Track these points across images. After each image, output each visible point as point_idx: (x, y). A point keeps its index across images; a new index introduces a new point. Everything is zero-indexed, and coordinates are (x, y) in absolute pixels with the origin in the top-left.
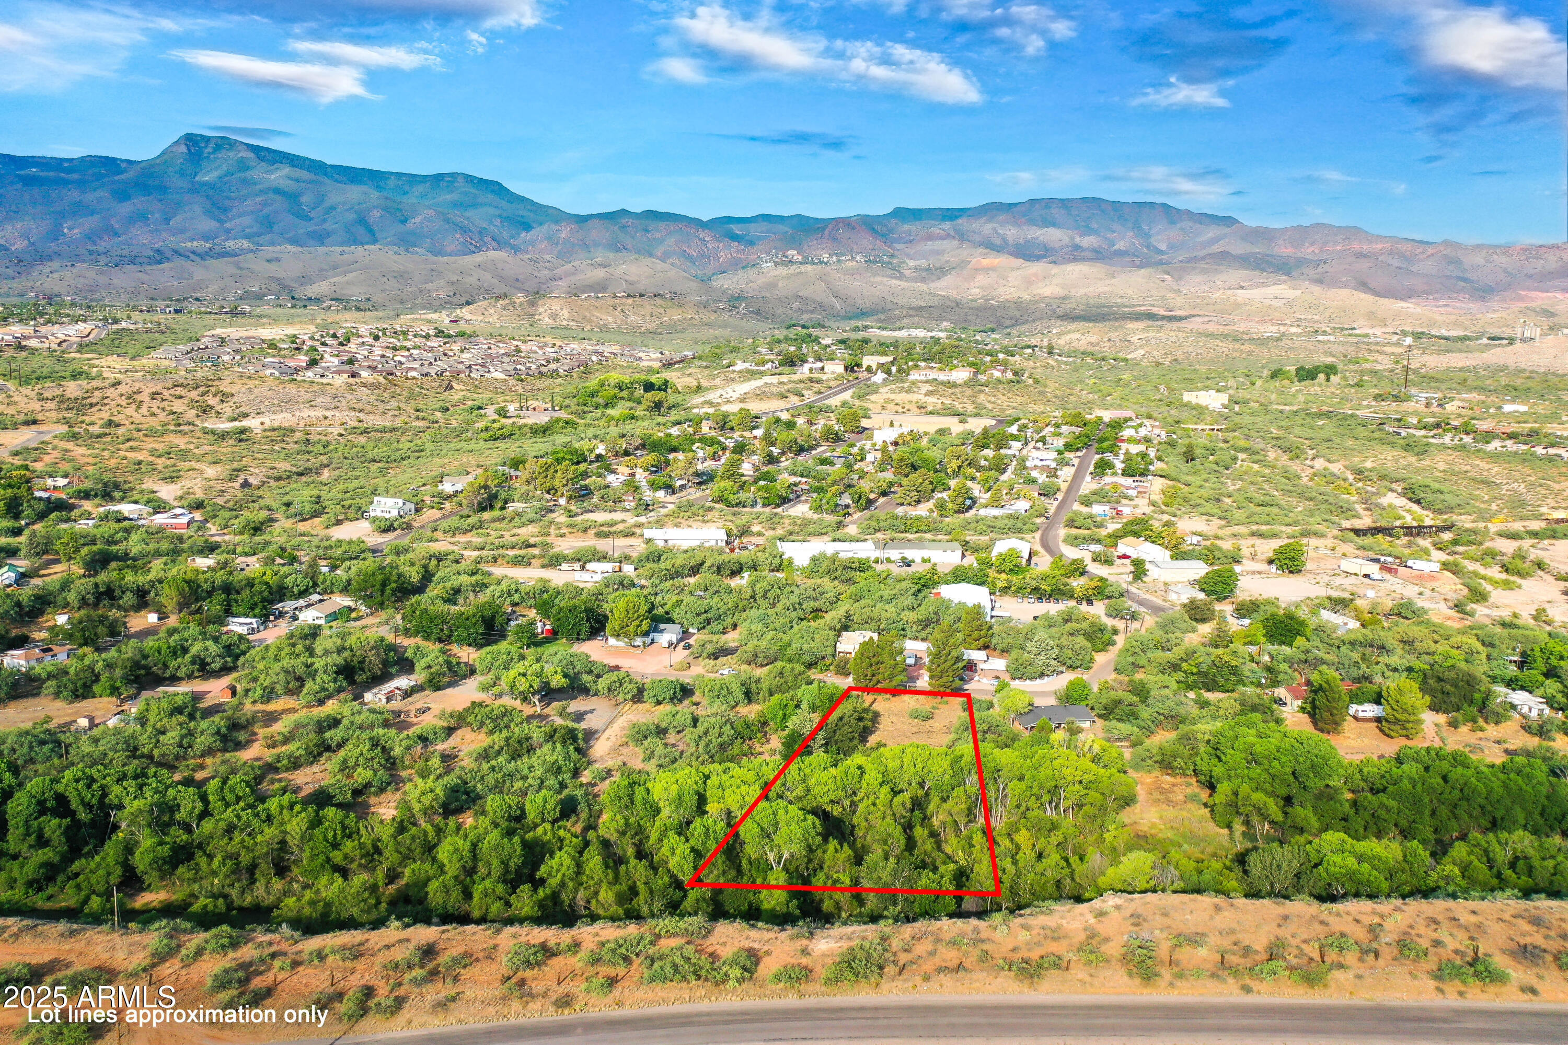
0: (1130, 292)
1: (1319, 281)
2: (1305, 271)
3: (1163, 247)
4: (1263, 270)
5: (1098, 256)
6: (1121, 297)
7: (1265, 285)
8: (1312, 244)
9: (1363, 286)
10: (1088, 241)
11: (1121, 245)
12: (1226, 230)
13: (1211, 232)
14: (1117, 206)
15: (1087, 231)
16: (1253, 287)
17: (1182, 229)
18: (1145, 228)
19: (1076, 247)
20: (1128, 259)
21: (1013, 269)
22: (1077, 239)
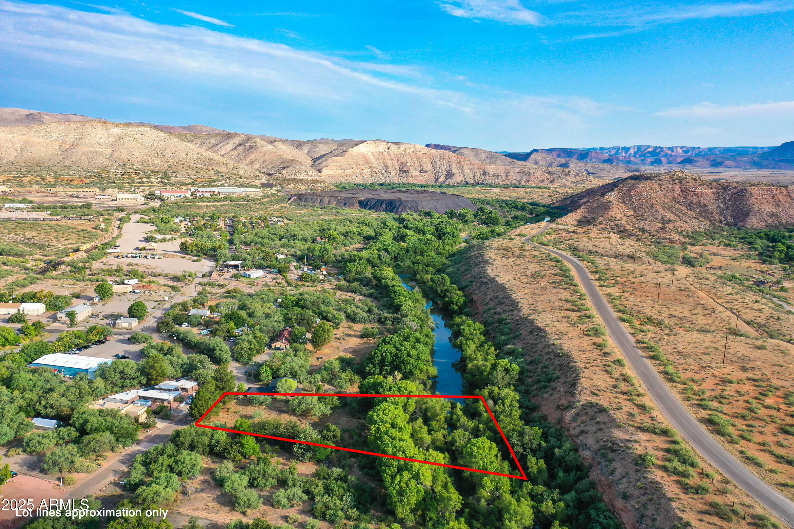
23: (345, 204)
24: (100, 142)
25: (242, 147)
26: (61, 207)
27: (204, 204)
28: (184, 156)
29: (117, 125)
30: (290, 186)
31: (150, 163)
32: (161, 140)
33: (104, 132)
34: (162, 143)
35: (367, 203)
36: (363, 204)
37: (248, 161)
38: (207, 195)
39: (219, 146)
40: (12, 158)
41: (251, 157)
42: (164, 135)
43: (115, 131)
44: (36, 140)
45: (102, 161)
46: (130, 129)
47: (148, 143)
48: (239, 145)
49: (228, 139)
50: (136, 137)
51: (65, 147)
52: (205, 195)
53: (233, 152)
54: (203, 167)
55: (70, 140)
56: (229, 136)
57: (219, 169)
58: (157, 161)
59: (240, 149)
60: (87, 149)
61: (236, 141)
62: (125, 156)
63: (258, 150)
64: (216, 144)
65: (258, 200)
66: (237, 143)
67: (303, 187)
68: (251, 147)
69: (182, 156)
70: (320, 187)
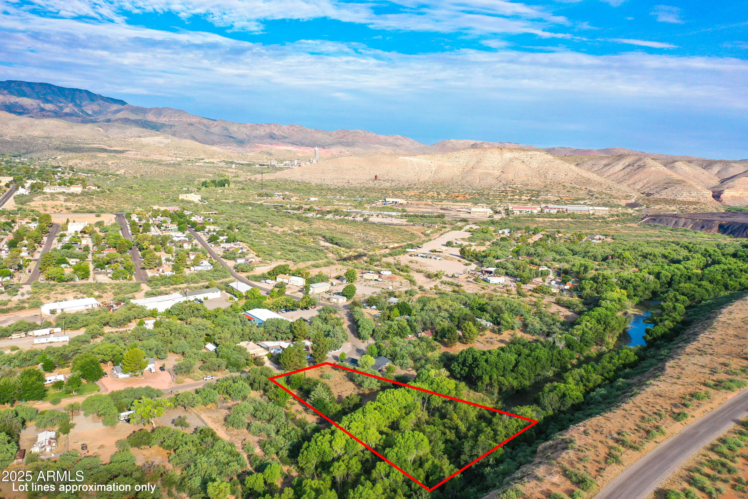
0: (84, 136)
1: (174, 135)
2: (166, 129)
3: (90, 112)
4: (146, 128)
5: (57, 115)
6: (80, 139)
7: (151, 136)
8: (164, 117)
9: (193, 138)
10: (48, 106)
11: (67, 110)
12: (121, 107)
13: (115, 107)
14: (61, 89)
15: (47, 101)
16: (145, 137)
17: (98, 104)
18: (78, 102)
19: (43, 110)
20: (74, 118)
21: (10, 120)
22: (42, 105)
23: (703, 227)
24: (494, 165)
25: (631, 167)
26: (422, 216)
27: (541, 219)
28: (563, 177)
29: (511, 150)
30: (657, 207)
31: (529, 183)
32: (546, 162)
33: (499, 157)
34: (547, 165)
35: (728, 228)
36: (723, 229)
37: (632, 181)
38: (554, 212)
39: (608, 167)
40: (426, 178)
41: (636, 177)
42: (550, 157)
43: (508, 155)
44: (447, 164)
45: (490, 181)
46: (522, 153)
47: (535, 164)
48: (629, 165)
49: (619, 160)
50: (526, 160)
51: (467, 169)
52: (552, 211)
53: (619, 173)
54: (577, 186)
55: (471, 164)
56: (621, 157)
57: (592, 189)
58: (536, 181)
59: (628, 169)
60: (482, 171)
61: (626, 161)
62: (510, 176)
63: (645, 170)
64: (606, 165)
65: (604, 218)
66: (627, 163)
67: (673, 208)
68: (639, 167)
69: (561, 177)
70: (695, 209)
